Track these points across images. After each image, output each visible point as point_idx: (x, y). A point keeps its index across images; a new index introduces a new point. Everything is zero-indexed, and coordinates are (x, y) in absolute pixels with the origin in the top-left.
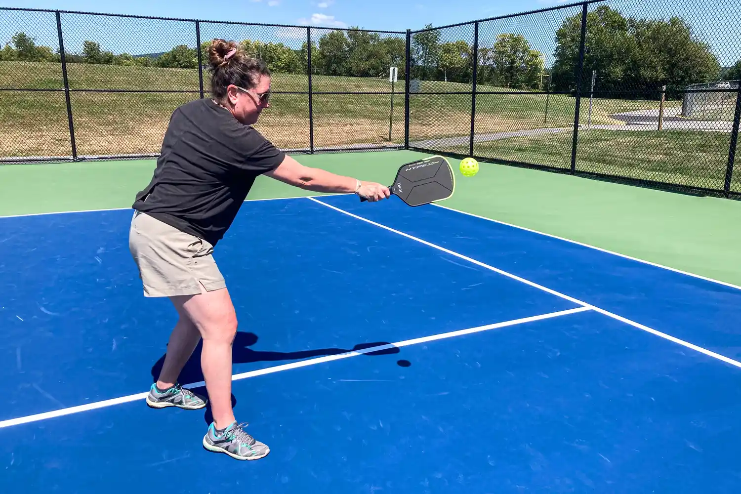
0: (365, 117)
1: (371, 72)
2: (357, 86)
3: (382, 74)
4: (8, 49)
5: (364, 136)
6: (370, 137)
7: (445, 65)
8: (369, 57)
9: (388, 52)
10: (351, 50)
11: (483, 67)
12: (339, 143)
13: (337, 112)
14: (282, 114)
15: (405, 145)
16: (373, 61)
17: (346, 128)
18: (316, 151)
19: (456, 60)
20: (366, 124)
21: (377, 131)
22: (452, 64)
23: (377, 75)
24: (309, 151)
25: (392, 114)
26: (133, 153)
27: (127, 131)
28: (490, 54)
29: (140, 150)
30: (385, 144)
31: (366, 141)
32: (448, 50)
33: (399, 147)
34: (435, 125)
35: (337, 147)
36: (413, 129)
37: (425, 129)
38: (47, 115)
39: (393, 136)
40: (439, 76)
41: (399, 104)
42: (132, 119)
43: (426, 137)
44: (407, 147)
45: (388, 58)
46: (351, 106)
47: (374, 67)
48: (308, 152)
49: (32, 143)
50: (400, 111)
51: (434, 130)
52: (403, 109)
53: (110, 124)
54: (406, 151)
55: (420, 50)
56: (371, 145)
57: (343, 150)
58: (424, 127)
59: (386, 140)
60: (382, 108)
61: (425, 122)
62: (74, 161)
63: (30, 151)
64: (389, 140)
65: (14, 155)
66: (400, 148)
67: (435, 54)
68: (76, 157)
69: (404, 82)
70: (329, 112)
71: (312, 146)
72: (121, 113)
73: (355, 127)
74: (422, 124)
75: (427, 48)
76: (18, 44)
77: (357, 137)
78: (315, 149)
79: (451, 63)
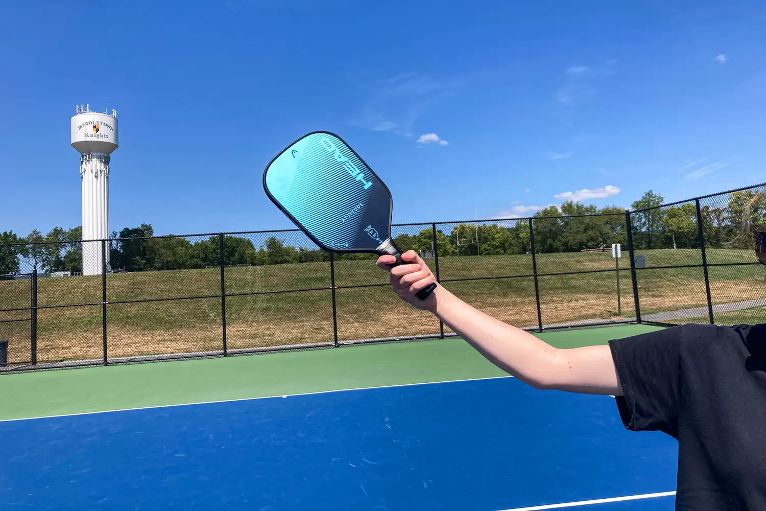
0: (590, 292)
1: (590, 244)
2: (578, 262)
3: (602, 245)
4: (262, 251)
5: (591, 312)
6: (598, 312)
7: (672, 231)
8: (586, 230)
9: (607, 223)
10: (567, 224)
11: (718, 228)
12: (566, 320)
13: (560, 288)
14: (505, 295)
15: (637, 319)
16: (591, 233)
17: (572, 304)
18: (545, 329)
19: (684, 224)
20: (592, 300)
21: (604, 305)
22: (681, 228)
23: (597, 246)
24: (538, 329)
25: (618, 288)
26: (377, 337)
27: (368, 317)
28: (725, 214)
29: (382, 335)
30: (614, 319)
31: (594, 316)
32: (673, 215)
33: (630, 322)
34: (668, 296)
35: (564, 325)
36: (643, 301)
37: (657, 301)
38: (306, 308)
39: (622, 310)
40: (667, 243)
41: (626, 277)
42: (372, 307)
43: (659, 310)
44: (639, 321)
45: (607, 229)
46: (574, 282)
47: (592, 239)
48: (538, 331)
49: (296, 332)
50: (626, 284)
51: (668, 302)
52: (630, 281)
53: (355, 312)
54: (639, 325)
55: (642, 218)
56: (600, 321)
57: (571, 327)
58: (657, 299)
59: (615, 315)
60: (607, 282)
61: (657, 293)
62: (336, 347)
63: (296, 340)
64: (619, 314)
65: (285, 344)
66: (631, 323)
67: (661, 219)
68: (337, 343)
69: (627, 253)
70: (551, 289)
71: (540, 325)
72: (364, 302)
73: (581, 303)
74: (653, 296)
75: (649, 215)
76: (269, 247)
77: (584, 313)
78: (544, 327)
79: (679, 228)
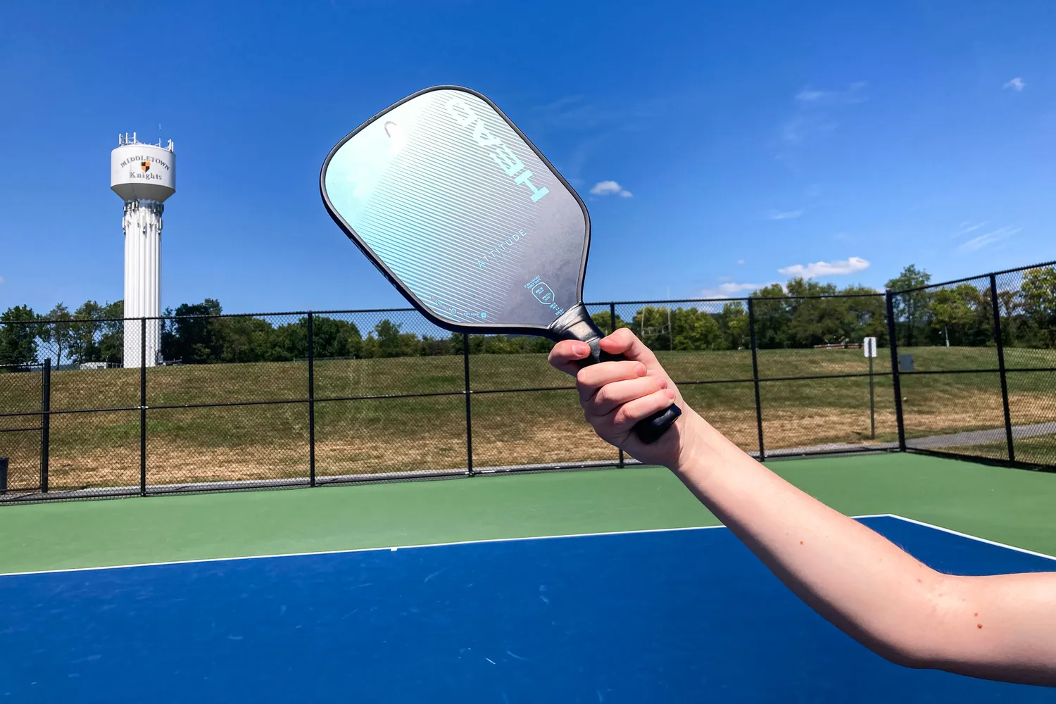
0: (830, 404)
1: (826, 337)
2: (812, 362)
3: (844, 339)
5: (832, 433)
6: (842, 434)
7: (942, 321)
8: (821, 318)
9: (851, 308)
10: (795, 309)
11: (1007, 319)
12: (797, 445)
13: (787, 399)
14: (711, 405)
15: (900, 445)
16: (828, 322)
17: (805, 422)
18: (769, 456)
19: (959, 313)
20: (833, 416)
21: (851, 424)
22: (954, 318)
23: (836, 341)
24: (761, 456)
25: (871, 400)
28: (1017, 300)
30: (866, 444)
31: (835, 439)
32: (943, 299)
33: (890, 448)
34: (940, 413)
35: (795, 450)
36: (910, 419)
37: (926, 419)
39: (878, 431)
40: (934, 338)
41: (884, 385)
43: (929, 432)
44: (903, 448)
46: (807, 391)
47: (830, 331)
49: (414, 455)
51: (941, 420)
52: (891, 391)
54: (902, 455)
56: (845, 446)
57: (806, 454)
58: (925, 416)
59: (867, 438)
60: (854, 391)
61: (926, 409)
62: (470, 476)
64: (873, 437)
66: (892, 450)
67: (925, 306)
68: (472, 470)
69: (887, 351)
70: (775, 400)
71: (762, 450)
73: (818, 420)
74: (920, 412)
75: (910, 299)
77: (822, 434)
78: (767, 453)
79: (951, 317)
